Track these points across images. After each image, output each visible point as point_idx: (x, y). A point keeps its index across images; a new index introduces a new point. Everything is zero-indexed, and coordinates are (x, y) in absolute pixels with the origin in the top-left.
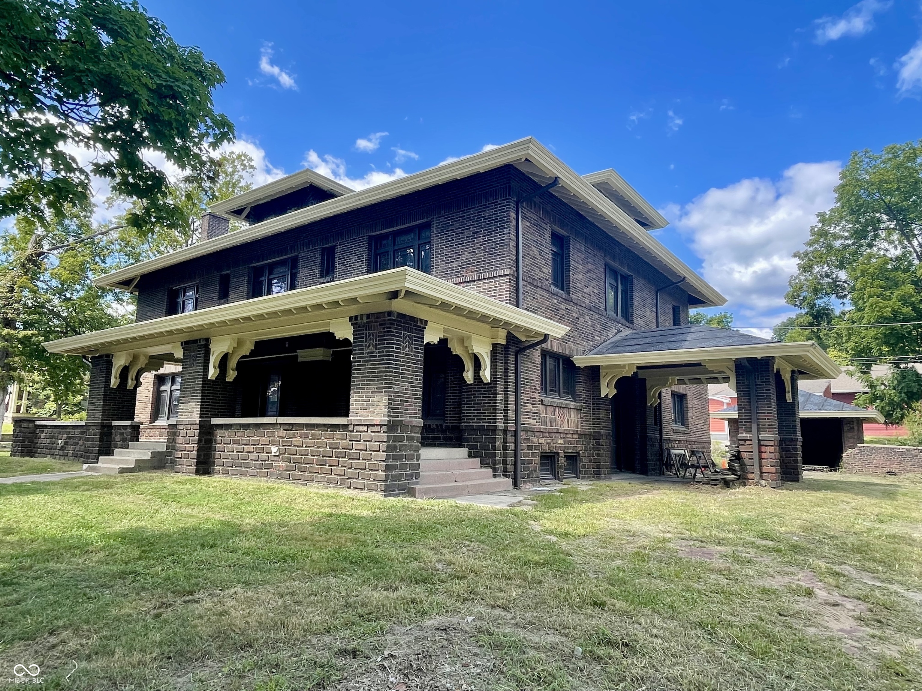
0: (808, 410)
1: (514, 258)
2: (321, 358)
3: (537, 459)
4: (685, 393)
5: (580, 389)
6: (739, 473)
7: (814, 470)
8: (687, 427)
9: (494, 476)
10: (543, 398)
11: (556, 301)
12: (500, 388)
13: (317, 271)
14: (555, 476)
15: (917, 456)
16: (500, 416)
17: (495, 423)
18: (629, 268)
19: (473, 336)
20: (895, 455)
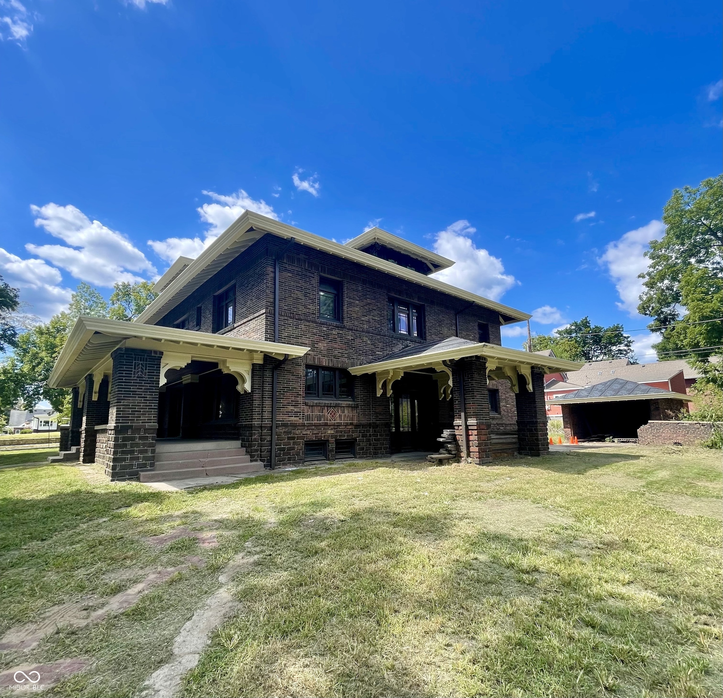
0: (620, 395)
1: (272, 300)
2: (189, 381)
3: (302, 446)
4: (495, 388)
5: (358, 391)
6: (453, 452)
7: (629, 442)
8: (500, 414)
9: (251, 461)
10: (307, 401)
11: (325, 329)
12: (256, 396)
13: (195, 323)
14: (326, 457)
15: (699, 429)
16: (256, 416)
17: (252, 422)
18: (419, 299)
19: (228, 360)
20: (680, 429)
